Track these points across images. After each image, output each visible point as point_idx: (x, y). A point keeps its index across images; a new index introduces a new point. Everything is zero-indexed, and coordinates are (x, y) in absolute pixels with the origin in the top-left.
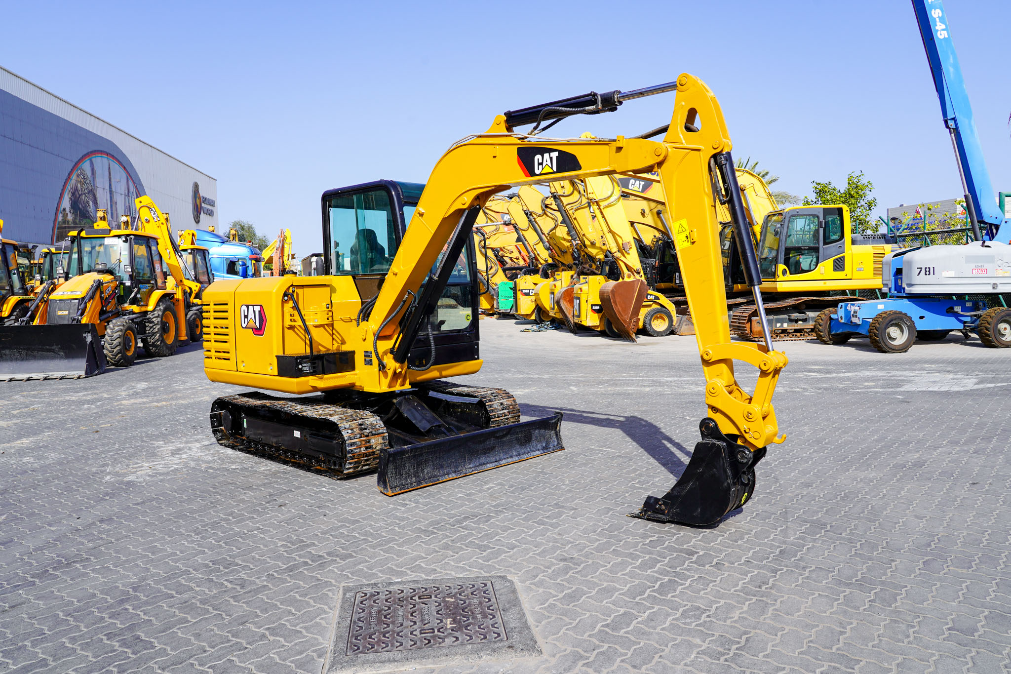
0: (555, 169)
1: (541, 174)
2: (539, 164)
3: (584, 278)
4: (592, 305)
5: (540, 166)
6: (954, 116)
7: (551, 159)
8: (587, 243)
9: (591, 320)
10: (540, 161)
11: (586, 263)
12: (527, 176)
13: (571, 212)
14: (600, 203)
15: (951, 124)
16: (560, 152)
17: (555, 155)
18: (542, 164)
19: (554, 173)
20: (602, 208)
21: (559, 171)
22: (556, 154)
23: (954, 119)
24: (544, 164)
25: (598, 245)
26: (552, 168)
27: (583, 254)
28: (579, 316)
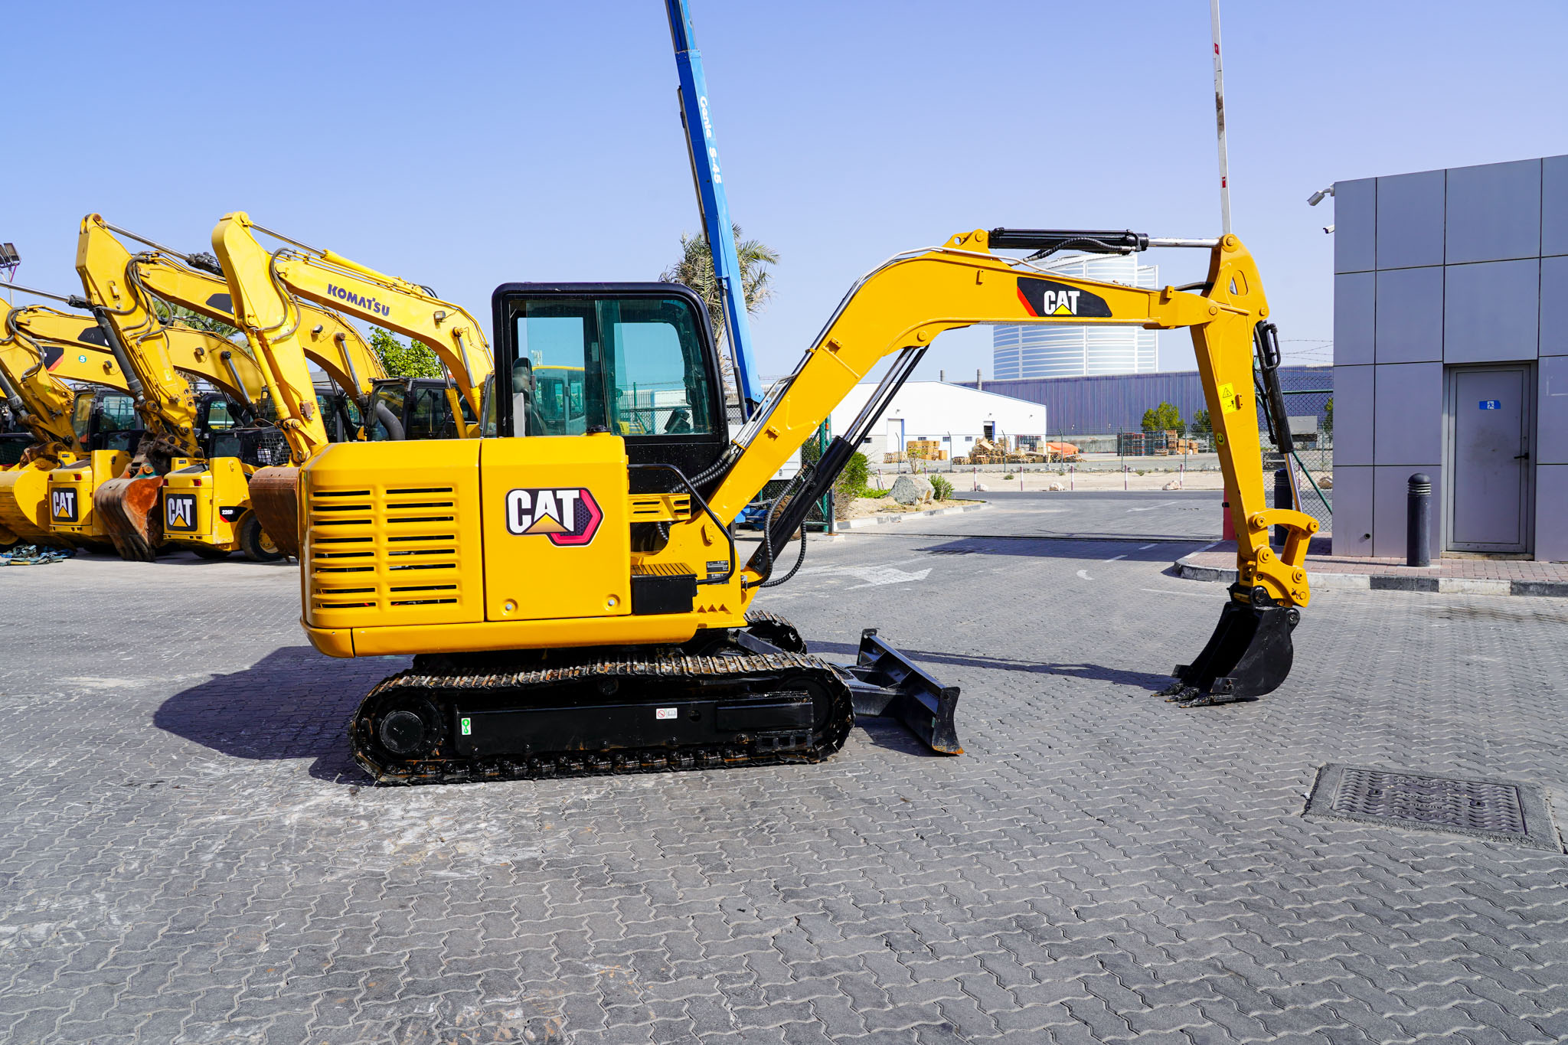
0: (1075, 312)
1: (1053, 315)
2: (1051, 302)
3: (180, 462)
4: (221, 509)
5: (1053, 306)
6: (727, 276)
7: (1069, 299)
8: (164, 401)
9: (218, 533)
10: (1053, 299)
11: (163, 436)
12: (1032, 315)
13: (132, 343)
14: (266, 335)
15: (724, 283)
16: (1082, 291)
17: (1074, 295)
18: (1055, 302)
19: (1073, 315)
20: (269, 342)
21: (1079, 315)
22: (1078, 294)
23: (727, 279)
24: (1059, 303)
25: (181, 404)
26: (1070, 310)
27: (155, 419)
28: (194, 526)
